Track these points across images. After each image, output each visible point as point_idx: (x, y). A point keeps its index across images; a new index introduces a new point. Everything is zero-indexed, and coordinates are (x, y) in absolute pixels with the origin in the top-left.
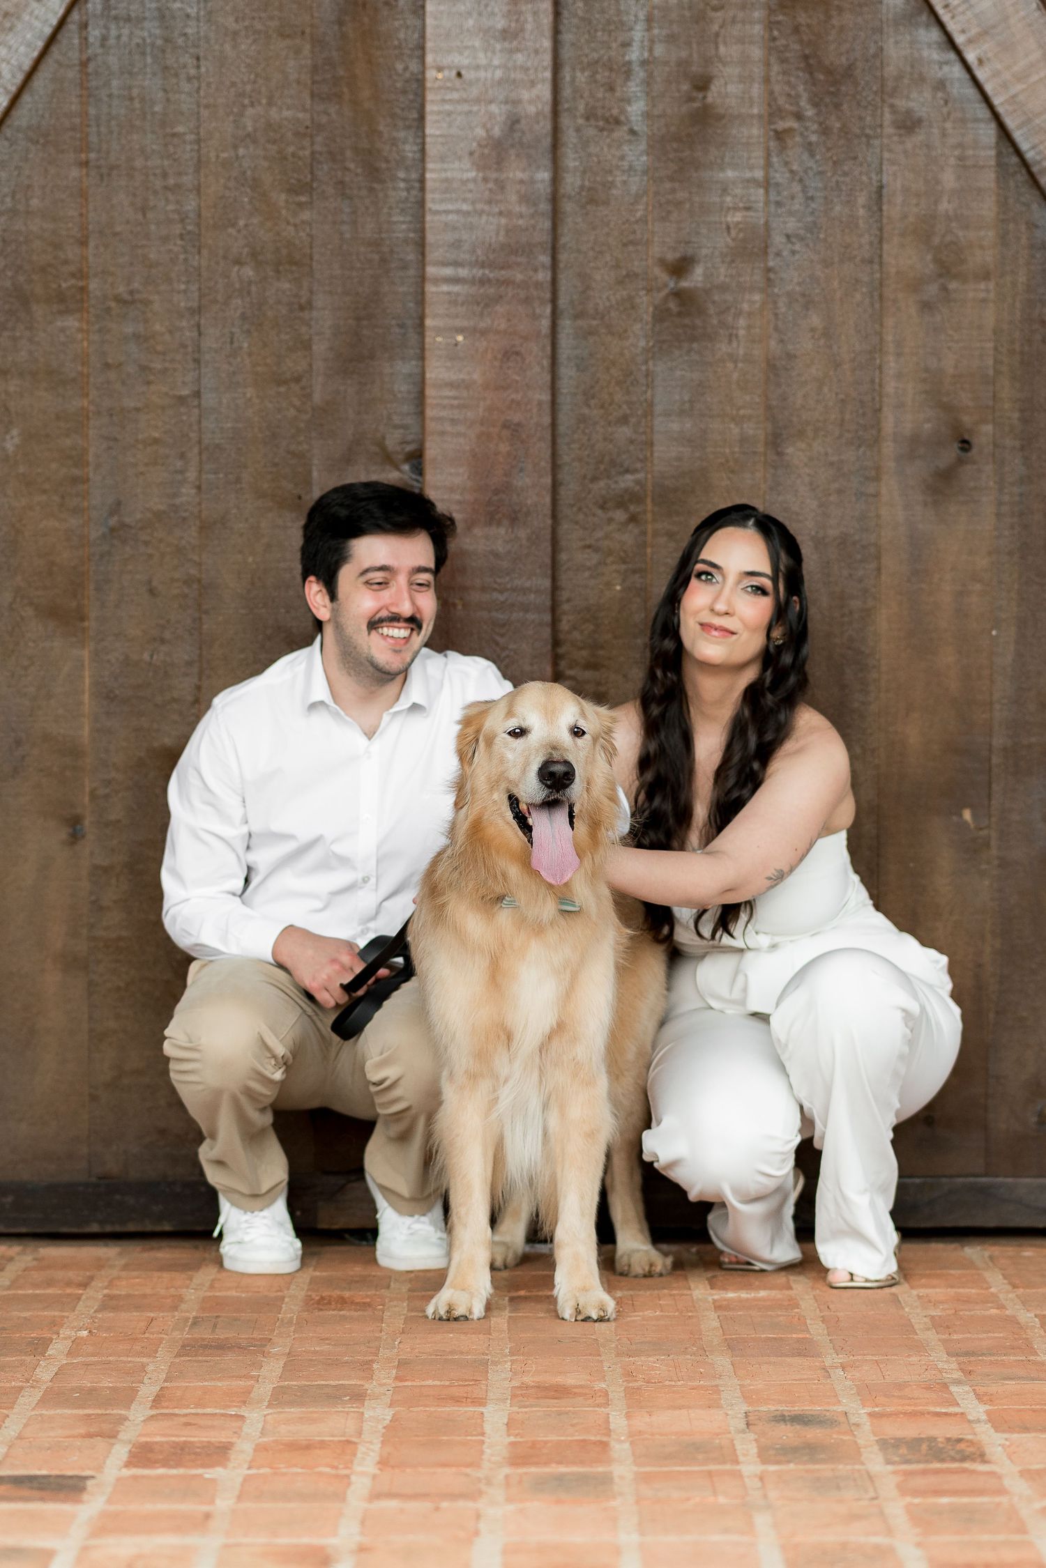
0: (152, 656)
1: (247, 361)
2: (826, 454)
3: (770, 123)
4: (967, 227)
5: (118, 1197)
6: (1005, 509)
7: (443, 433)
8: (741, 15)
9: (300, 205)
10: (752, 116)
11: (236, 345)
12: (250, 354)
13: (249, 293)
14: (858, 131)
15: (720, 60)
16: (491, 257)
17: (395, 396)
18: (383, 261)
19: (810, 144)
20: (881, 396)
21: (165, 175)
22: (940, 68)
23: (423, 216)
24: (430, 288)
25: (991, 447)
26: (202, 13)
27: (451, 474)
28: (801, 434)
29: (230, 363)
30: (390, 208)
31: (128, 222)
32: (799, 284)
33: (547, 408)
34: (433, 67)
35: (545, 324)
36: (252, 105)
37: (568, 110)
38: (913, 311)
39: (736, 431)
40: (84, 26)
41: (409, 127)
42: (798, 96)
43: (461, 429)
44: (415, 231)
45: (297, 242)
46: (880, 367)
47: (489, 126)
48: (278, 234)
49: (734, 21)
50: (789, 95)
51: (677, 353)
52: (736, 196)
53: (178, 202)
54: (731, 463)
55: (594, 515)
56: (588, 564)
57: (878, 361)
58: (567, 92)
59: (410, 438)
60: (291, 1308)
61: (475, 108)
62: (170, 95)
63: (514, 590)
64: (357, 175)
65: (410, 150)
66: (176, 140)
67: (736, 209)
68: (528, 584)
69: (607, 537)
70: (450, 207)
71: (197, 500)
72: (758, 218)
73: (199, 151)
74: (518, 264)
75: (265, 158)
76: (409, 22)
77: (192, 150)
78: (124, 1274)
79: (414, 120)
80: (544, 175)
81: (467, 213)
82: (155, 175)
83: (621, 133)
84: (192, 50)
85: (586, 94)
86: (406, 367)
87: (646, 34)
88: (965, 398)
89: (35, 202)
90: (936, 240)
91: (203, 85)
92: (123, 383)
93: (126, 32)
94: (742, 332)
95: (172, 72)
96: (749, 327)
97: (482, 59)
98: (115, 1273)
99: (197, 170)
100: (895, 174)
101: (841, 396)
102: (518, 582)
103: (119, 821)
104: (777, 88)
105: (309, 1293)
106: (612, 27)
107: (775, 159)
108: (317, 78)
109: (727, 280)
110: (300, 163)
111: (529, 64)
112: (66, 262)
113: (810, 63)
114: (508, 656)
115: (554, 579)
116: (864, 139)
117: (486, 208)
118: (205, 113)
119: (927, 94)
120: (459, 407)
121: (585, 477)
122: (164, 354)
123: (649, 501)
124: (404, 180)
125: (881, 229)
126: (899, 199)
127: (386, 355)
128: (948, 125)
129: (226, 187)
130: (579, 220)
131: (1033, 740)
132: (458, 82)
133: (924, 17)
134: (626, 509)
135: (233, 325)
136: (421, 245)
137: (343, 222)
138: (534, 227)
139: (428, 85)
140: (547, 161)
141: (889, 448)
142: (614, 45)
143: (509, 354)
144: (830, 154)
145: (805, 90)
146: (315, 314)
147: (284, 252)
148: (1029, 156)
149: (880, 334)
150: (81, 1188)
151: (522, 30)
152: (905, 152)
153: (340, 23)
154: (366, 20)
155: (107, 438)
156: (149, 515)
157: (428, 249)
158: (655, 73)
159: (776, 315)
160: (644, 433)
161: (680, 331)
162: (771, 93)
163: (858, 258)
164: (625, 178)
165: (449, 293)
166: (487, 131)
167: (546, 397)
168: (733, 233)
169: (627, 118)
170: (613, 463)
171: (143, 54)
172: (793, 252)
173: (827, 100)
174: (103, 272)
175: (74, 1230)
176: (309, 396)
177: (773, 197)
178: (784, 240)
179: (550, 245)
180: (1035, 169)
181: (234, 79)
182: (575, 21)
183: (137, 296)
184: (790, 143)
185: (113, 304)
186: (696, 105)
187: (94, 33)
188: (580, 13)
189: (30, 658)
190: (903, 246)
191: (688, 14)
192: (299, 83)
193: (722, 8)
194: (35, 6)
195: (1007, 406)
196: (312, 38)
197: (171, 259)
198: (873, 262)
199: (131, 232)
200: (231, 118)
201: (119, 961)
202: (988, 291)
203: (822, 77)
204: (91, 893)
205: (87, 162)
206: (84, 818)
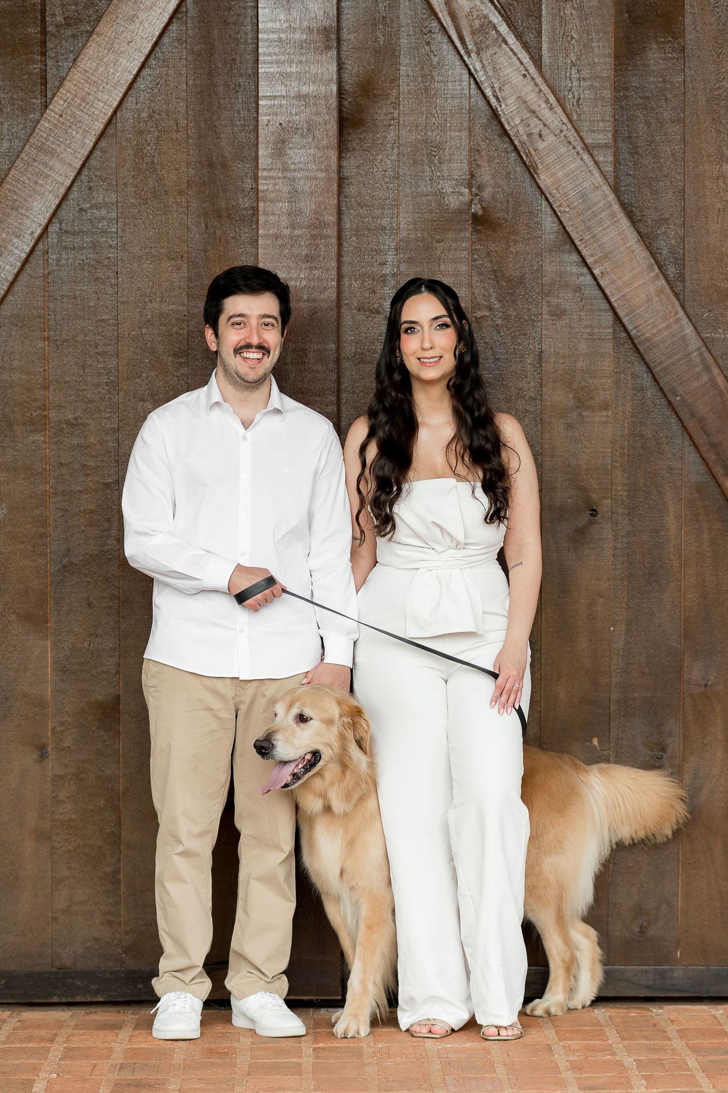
0: (89, 645)
3: (472, 312)
4: (594, 377)
5: (70, 980)
6: (618, 552)
8: (454, 245)
9: (180, 364)
14: (527, 318)
15: (441, 274)
19: (497, 325)
21: (97, 346)
22: (578, 278)
25: (610, 513)
26: (119, 245)
31: (74, 375)
36: (151, 302)
37: (347, 305)
38: (561, 429)
40: (46, 253)
42: (489, 296)
46: (541, 464)
48: (167, 382)
49: (450, 249)
50: (484, 295)
53: (105, 362)
58: (346, 294)
62: (100, 296)
66: (103, 324)
71: (118, 548)
73: (117, 330)
75: (159, 335)
76: (247, 250)
77: (113, 330)
78: (75, 1032)
80: (332, 346)
82: (90, 345)
84: (113, 268)
85: (358, 295)
87: (395, 257)
88: (593, 483)
89: (16, 363)
90: (575, 386)
91: (120, 289)
92: (71, 475)
93: (72, 256)
95: (101, 281)
97: (293, 274)
98: (70, 1031)
99: (117, 343)
100: (550, 344)
103: (70, 747)
104: (476, 291)
106: (374, 253)
108: (192, 285)
110: (181, 338)
111: (323, 277)
112: (35, 400)
113: (497, 275)
116: (531, 323)
118: (121, 307)
119: (570, 295)
122: (96, 457)
125: (541, 379)
126: (552, 360)
128: (583, 314)
129: (135, 353)
130: (354, 373)
131: (636, 695)
133: (568, 246)
138: (326, 379)
140: (334, 337)
142: (376, 264)
144: (509, 332)
145: (494, 292)
148: (633, 333)
149: (541, 444)
150: (47, 975)
151: (318, 256)
152: (556, 330)
153: (205, 251)
154: (221, 249)
155: (61, 509)
156: (88, 557)
162: (473, 294)
163: (527, 396)
169: (383, 310)
171: (83, 270)
173: (508, 298)
174: (58, 406)
175: (43, 1001)
179: (335, 389)
180: (636, 341)
181: (139, 285)
182: (351, 249)
183: (79, 421)
184: (485, 325)
185: (65, 426)
187: (52, 257)
188: (354, 244)
189: (14, 646)
190: (554, 389)
191: (421, 245)
192: (179, 288)
193: (443, 240)
194: (16, 240)
195: (619, 488)
196: (188, 260)
197: (101, 398)
198: (537, 399)
199: (76, 381)
200: (138, 310)
201: (71, 834)
202: (608, 417)
203: (504, 284)
204: (53, 792)
205: (48, 338)
206: (48, 745)
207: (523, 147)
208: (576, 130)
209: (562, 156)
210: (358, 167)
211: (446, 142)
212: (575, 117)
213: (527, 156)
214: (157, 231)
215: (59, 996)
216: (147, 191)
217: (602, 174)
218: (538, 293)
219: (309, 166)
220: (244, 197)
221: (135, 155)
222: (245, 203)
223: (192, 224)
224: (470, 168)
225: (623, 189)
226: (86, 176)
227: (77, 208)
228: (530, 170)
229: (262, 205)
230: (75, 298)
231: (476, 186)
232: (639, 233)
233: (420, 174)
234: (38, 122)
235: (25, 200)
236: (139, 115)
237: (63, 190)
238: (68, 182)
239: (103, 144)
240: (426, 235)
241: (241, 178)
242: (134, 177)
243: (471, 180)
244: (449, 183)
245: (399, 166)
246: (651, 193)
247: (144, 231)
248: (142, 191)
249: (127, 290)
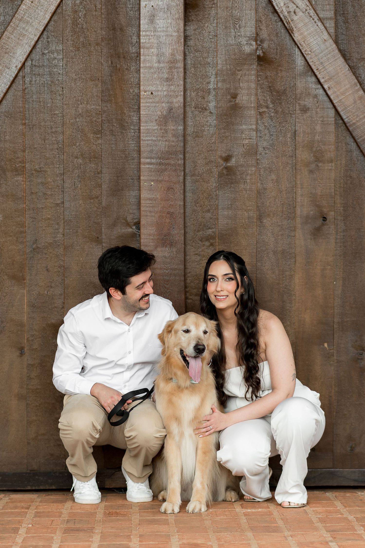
0: (48, 292)
1: (80, 191)
2: (277, 222)
3: (258, 109)
4: (325, 145)
5: (37, 477)
6: (338, 241)
7: (147, 216)
8: (247, 73)
9: (97, 138)
10: (252, 107)
11: (76, 186)
12: (81, 189)
13: (80, 168)
14: (288, 112)
15: (241, 88)
16: (163, 155)
17: (130, 203)
19: (271, 116)
20: (296, 203)
21: (52, 128)
22: (315, 91)
23: (140, 142)
24: (142, 166)
25: (333, 219)
26: (64, 73)
27: (150, 230)
28: (269, 215)
29: (74, 192)
30: (128, 139)
31: (39, 144)
32: (268, 164)
33: (182, 207)
34: (143, 91)
35: (181, 178)
36: (81, 104)
37: (189, 105)
38: (306, 173)
39: (246, 214)
40: (24, 77)
41: (135, 111)
42: (267, 100)
43: (153, 214)
44: (137, 147)
45: (97, 151)
46: (295, 192)
47: (162, 111)
48: (90, 148)
49: (245, 74)
50: (264, 100)
51: (226, 188)
52: (246, 134)
53: (56, 137)
54: (245, 226)
55: (198, 243)
56: (196, 260)
58: (188, 99)
59: (136, 217)
60: (100, 516)
61: (157, 105)
62: (53, 101)
63: (171, 269)
64: (117, 128)
65: (135, 119)
66: (55, 116)
67: (246, 139)
68: (176, 267)
69: (202, 251)
70: (149, 138)
71: (63, 239)
72: (254, 142)
73: (63, 120)
74: (172, 158)
75: (86, 122)
76: (135, 75)
77: (61, 119)
78: (41, 504)
79: (136, 109)
80: (181, 128)
81: (155, 141)
82: (48, 128)
83: (207, 113)
84: (60, 85)
85: (195, 100)
86: (134, 193)
87: (215, 79)
88: (324, 203)
89: (7, 137)
90: (314, 149)
91: (65, 97)
92: (38, 199)
93: (38, 79)
94: (248, 181)
95: (54, 93)
96: (251, 179)
97: (160, 88)
98: (38, 504)
99: (63, 126)
100: (300, 127)
101: (282, 202)
102: (172, 266)
103: (37, 349)
104: (260, 98)
105: (105, 511)
106: (204, 77)
107: (259, 122)
108: (103, 95)
109: (243, 163)
110: (98, 124)
111: (176, 90)
112: (18, 158)
113: (271, 89)
114: (169, 292)
115: (185, 266)
116: (290, 115)
117: (161, 139)
118: (65, 107)
119: (311, 99)
120: (152, 207)
121: (195, 230)
122: (51, 189)
123: (217, 238)
124: (133, 129)
125: (295, 146)
126: (302, 135)
127: (127, 189)
128: (318, 110)
129: (72, 132)
130: (193, 143)
131: (348, 319)
132: (151, 96)
133: (310, 73)
134: (209, 241)
135: (75, 179)
136: (139, 152)
137: (112, 144)
138: (178, 145)
139: (141, 97)
140: (182, 123)
141: (298, 220)
142: (205, 83)
143: (169, 189)
144: (278, 120)
145: (269, 98)
146: (103, 175)
147: (92, 154)
148: (346, 120)
149: (295, 181)
150: (24, 474)
151: (173, 78)
152: (304, 119)
153: (111, 76)
154: (120, 75)
155: (32, 218)
156: (47, 244)
157: (141, 153)
158: (218, 93)
159: (260, 175)
160: (215, 215)
161: (227, 180)
162: (258, 99)
163: (288, 155)
164: (208, 128)
165: (149, 168)
166: (162, 113)
167: (182, 203)
168: (245, 147)
169: (209, 108)
170: (204, 226)
171: (44, 86)
172: (266, 154)
173: (277, 101)
174: (31, 161)
175: (22, 489)
176: (101, 203)
177: (259, 134)
178: (263, 149)
179: (183, 151)
180: (348, 125)
181: (75, 95)
182: (191, 75)
183: (42, 169)
184: (264, 116)
185: (34, 172)
186: (232, 103)
187: (27, 80)
188: (193, 72)
189: (6, 293)
190: (303, 151)
191: (229, 72)
192: (97, 96)
193: (241, 70)
194: (7, 70)
195: (339, 205)
196: (102, 81)
197: (54, 157)
198: (293, 157)
199: (40, 147)
200: (74, 108)
201: (37, 397)
202: (332, 166)
203: (275, 94)
204: (27, 373)
205: (25, 124)
206: (25, 348)
207: (285, 19)
208: (314, 9)
209: (306, 23)
210: (195, 30)
211: (243, 16)
212: (314, 3)
213: (287, 24)
214: (85, 65)
215: (31, 486)
216: (79, 43)
217: (329, 33)
218: (293, 99)
219: (168, 29)
220: (132, 47)
221: (73, 24)
222: (133, 50)
223: (104, 62)
224: (256, 31)
225: (340, 42)
226: (46, 35)
227: (41, 53)
228: (289, 32)
229: (142, 50)
230: (40, 102)
231: (260, 40)
232: (349, 66)
233: (229, 34)
234: (20, 6)
235: (13, 48)
236: (75, 2)
237: (33, 43)
238: (36, 38)
239: (55, 18)
240: (232, 67)
241: (131, 36)
242: (72, 36)
243: (257, 38)
244: (245, 39)
245: (217, 29)
246: (355, 44)
247: (77, 65)
248: (76, 43)
249: (68, 97)
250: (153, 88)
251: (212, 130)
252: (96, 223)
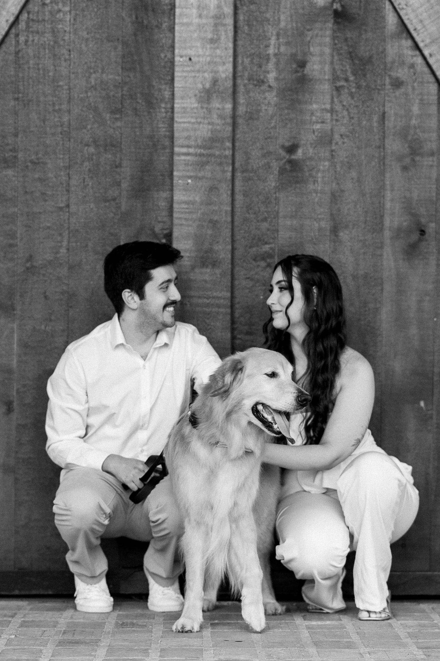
0: (46, 327)
1: (91, 191)
2: (358, 236)
3: (333, 83)
4: (424, 132)
5: (27, 578)
7: (181, 225)
8: (320, 33)
9: (116, 119)
10: (325, 80)
11: (86, 183)
12: (92, 188)
13: (92, 160)
14: (374, 87)
15: (311, 54)
16: (204, 143)
17: (159, 208)
18: (154, 145)
19: (352, 92)
20: (384, 209)
21: (54, 104)
22: (412, 58)
23: (173, 125)
24: (176, 158)
25: (434, 233)
26: (72, 30)
28: (347, 227)
29: (83, 192)
30: (158, 121)
31: (36, 126)
32: (346, 157)
33: (229, 214)
34: (178, 56)
35: (229, 175)
36: (95, 72)
37: (240, 76)
38: (399, 170)
39: (317, 225)
40: (17, 35)
41: (166, 84)
42: (346, 70)
43: (191, 223)
44: (169, 131)
45: (114, 136)
46: (383, 196)
47: (204, 83)
48: (106, 132)
49: (317, 35)
50: (342, 70)
51: (290, 189)
52: (317, 117)
53: (60, 117)
54: (314, 240)
56: (248, 286)
57: (382, 194)
58: (240, 68)
59: (166, 227)
60: (109, 626)
61: (197, 75)
62: (57, 68)
63: (214, 298)
64: (143, 105)
65: (167, 94)
66: (59, 89)
67: (317, 122)
68: (220, 295)
69: (256, 274)
70: (185, 120)
71: (67, 255)
72: (328, 127)
73: (69, 94)
74: (217, 147)
75: (100, 97)
76: (167, 35)
77: (66, 93)
78: (30, 612)
79: (169, 80)
80: (229, 106)
81: (194, 123)
82: (49, 104)
83: (264, 87)
84: (67, 47)
85: (249, 69)
86: (165, 195)
87: (276, 41)
88: (422, 211)
90: (410, 138)
91: (72, 64)
92: (34, 200)
93: (36, 38)
94: (319, 180)
95: (58, 57)
96: (323, 177)
97: (201, 52)
98: (27, 612)
99: (69, 102)
100: (391, 107)
101: (365, 209)
102: (215, 294)
103: (29, 404)
104: (337, 67)
105: (117, 621)
106: (261, 38)
107: (335, 100)
108: (125, 60)
109: (313, 155)
110: (116, 99)
111: (223, 54)
112: (8, 144)
113: (352, 55)
114: (211, 328)
115: (232, 293)
116: (377, 91)
117: (202, 121)
118: (73, 76)
119: (406, 70)
121: (247, 246)
122: (53, 187)
123: (276, 257)
124: (164, 108)
125: (384, 132)
126: (393, 119)
127: (155, 189)
128: (415, 84)
129: (82, 110)
130: (245, 127)
132: (189, 63)
133: (405, 35)
134: (266, 261)
135: (85, 174)
136: (172, 138)
137: (136, 127)
138: (224, 130)
139: (176, 64)
140: (230, 100)
141: (387, 234)
142: (262, 46)
143: (212, 189)
144: (361, 98)
145: (350, 68)
146: (122, 170)
147: (109, 140)
149: (383, 181)
150: (10, 574)
151: (219, 39)
152: (396, 97)
153: (135, 35)
155: (26, 226)
156: (45, 262)
157: (175, 139)
158: (281, 60)
159: (335, 172)
160: (274, 226)
161: (291, 179)
162: (334, 69)
163: (374, 146)
164: (266, 108)
165: (185, 160)
166: (203, 85)
167: (229, 209)
168: (316, 134)
169: (267, 80)
170: (259, 239)
171: (45, 49)
172: (344, 143)
173: (360, 72)
174: (25, 149)
175: (7, 593)
176: (120, 207)
177: (335, 117)
178: (339, 137)
179: (231, 139)
181: (86, 60)
182: (244, 35)
183: (40, 161)
184: (342, 92)
185: (29, 164)
186: (299, 74)
187: (22, 39)
188: (246, 31)
190: (394, 140)
191: (296, 32)
192: (116, 62)
193: (312, 29)
196: (122, 42)
197: (57, 144)
198: (380, 148)
199: (38, 131)
200: (85, 78)
201: (29, 469)
202: (433, 161)
203: (357, 62)
204: (16, 437)
205: (18, 98)
206: (14, 402)
214: (100, 20)
215: (20, 590)
218: (382, 69)
223: (126, 16)
227: (40, 3)
230: (39, 69)
240: (299, 25)
247: (90, 20)
249: (77, 64)
250: (191, 52)
251: (271, 111)
252: (112, 234)
